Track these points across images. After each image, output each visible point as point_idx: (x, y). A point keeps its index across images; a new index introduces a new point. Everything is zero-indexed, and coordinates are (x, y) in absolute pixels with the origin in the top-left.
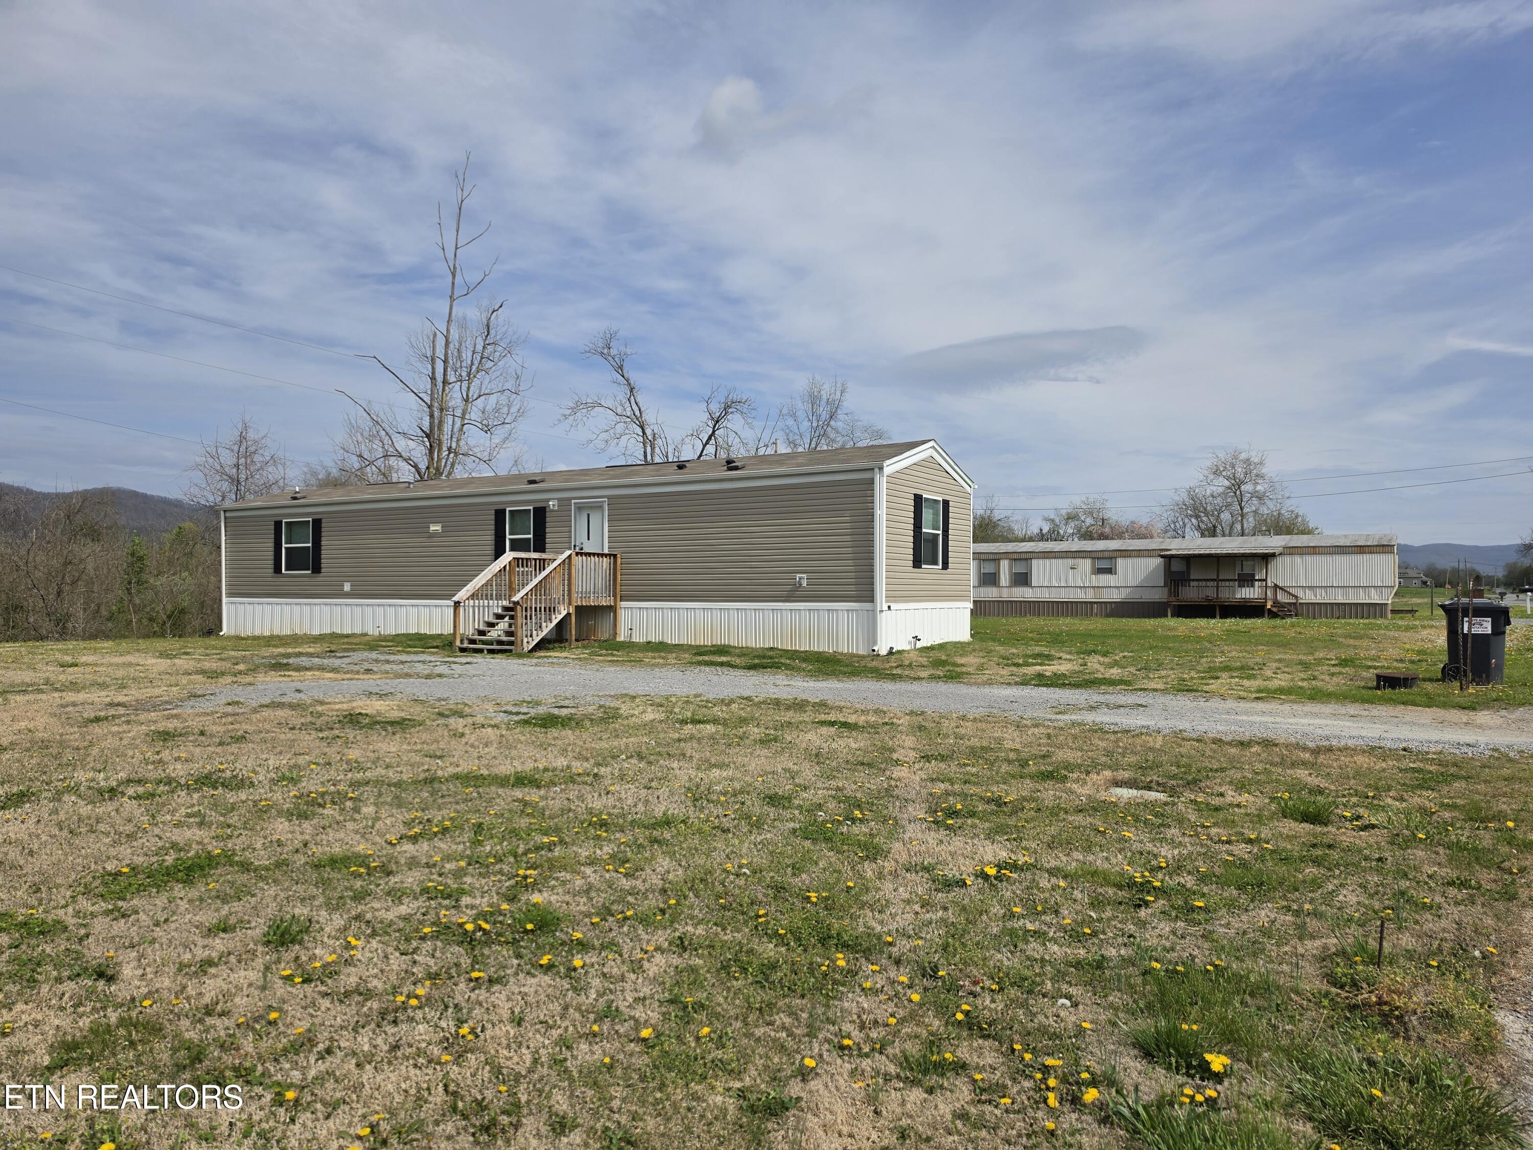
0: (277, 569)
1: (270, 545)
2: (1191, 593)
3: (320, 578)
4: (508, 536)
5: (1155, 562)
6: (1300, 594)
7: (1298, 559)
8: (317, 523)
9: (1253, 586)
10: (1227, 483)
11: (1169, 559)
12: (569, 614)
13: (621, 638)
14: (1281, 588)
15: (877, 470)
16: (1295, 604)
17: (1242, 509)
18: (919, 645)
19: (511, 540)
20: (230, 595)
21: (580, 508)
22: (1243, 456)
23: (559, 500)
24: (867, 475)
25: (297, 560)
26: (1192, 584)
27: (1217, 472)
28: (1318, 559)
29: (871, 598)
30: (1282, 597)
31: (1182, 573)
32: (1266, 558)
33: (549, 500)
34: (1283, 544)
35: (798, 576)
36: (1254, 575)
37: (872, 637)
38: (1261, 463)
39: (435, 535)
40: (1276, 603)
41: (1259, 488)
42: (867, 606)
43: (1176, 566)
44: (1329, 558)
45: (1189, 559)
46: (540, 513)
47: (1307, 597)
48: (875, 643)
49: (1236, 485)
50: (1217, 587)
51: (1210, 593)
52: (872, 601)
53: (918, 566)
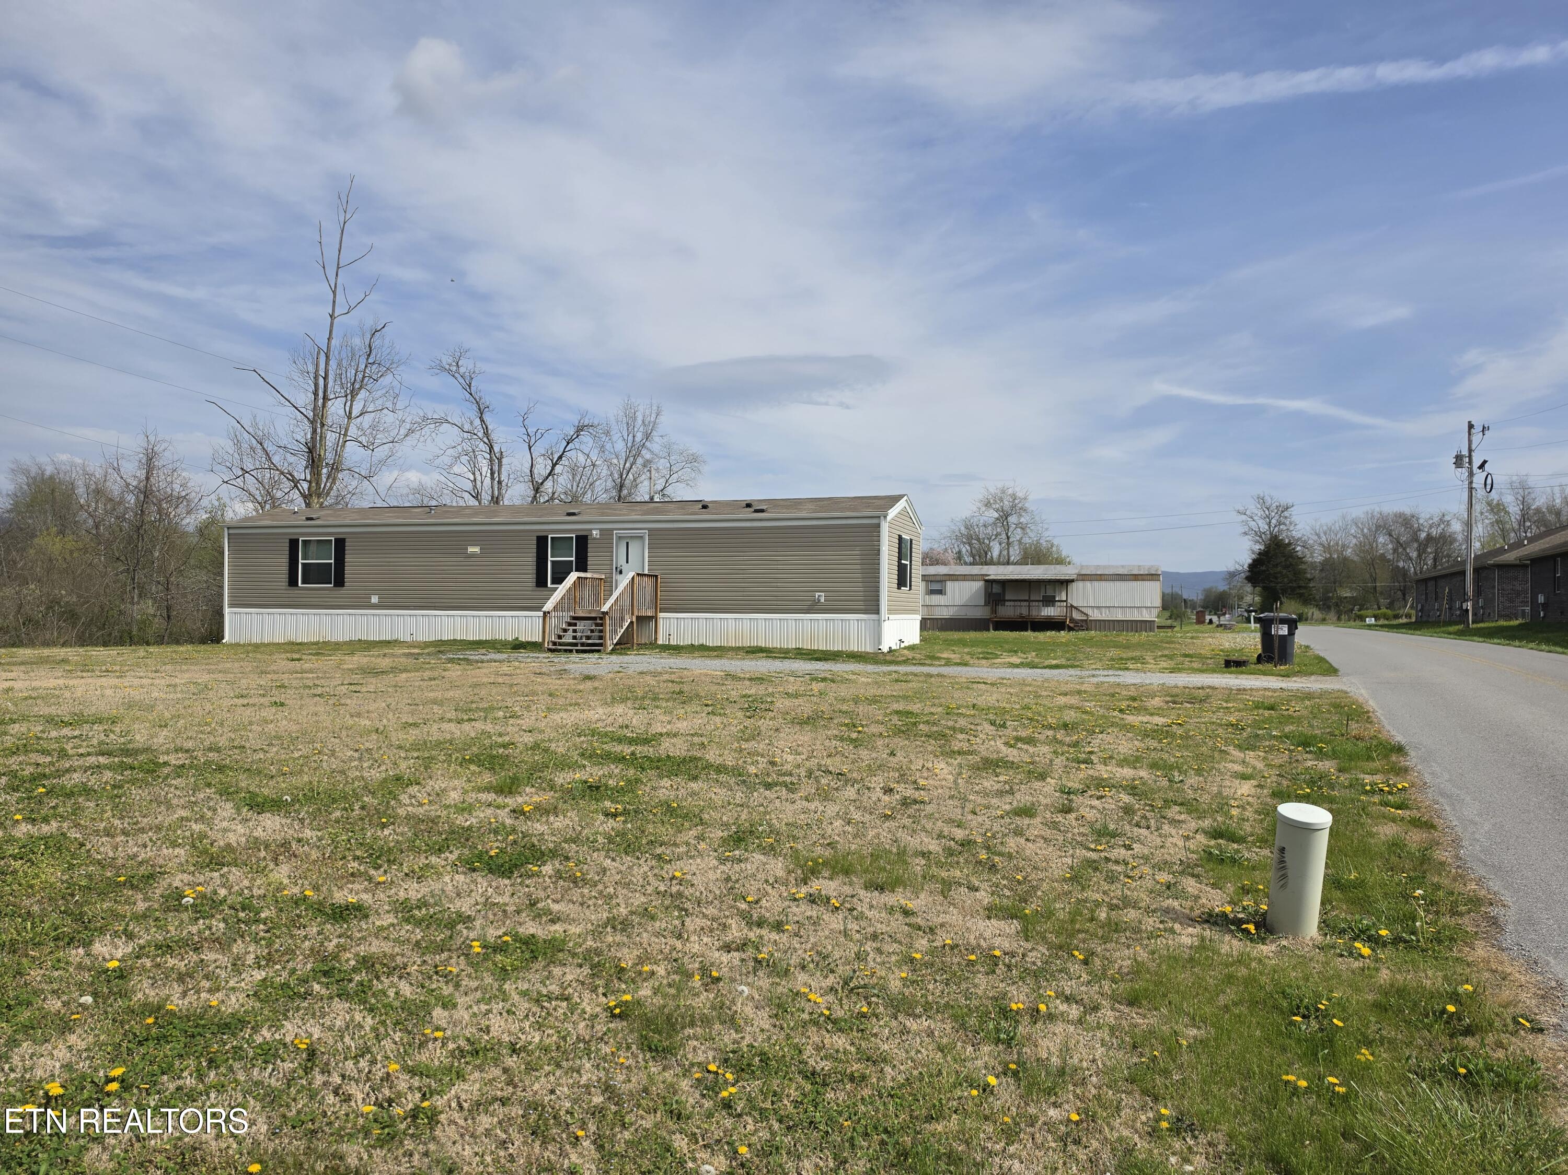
0: (293, 582)
1: (284, 560)
2: (1008, 611)
3: (342, 591)
4: (550, 559)
5: (978, 585)
6: (1090, 612)
7: (1088, 584)
8: (340, 544)
9: (1053, 606)
10: (996, 515)
11: (989, 583)
12: (632, 623)
13: (660, 642)
14: (1076, 608)
15: (882, 518)
16: (1086, 621)
17: (1008, 538)
18: (903, 645)
19: (552, 562)
20: (231, 605)
21: (620, 538)
22: (1010, 491)
23: (601, 530)
24: (875, 521)
25: (315, 574)
26: (1007, 603)
27: (988, 505)
28: (1103, 584)
29: (877, 612)
30: (1076, 616)
31: (999, 594)
32: (1065, 583)
33: (591, 530)
34: (1077, 571)
35: (817, 594)
36: (1054, 597)
37: (878, 638)
38: (1025, 499)
39: (473, 555)
40: (1072, 620)
41: (1022, 520)
42: (874, 617)
43: (996, 589)
44: (1111, 583)
45: (1004, 583)
46: (582, 541)
47: (1095, 615)
48: (880, 643)
49: (1004, 516)
50: (1029, 606)
51: (1025, 612)
52: (878, 613)
53: (899, 588)
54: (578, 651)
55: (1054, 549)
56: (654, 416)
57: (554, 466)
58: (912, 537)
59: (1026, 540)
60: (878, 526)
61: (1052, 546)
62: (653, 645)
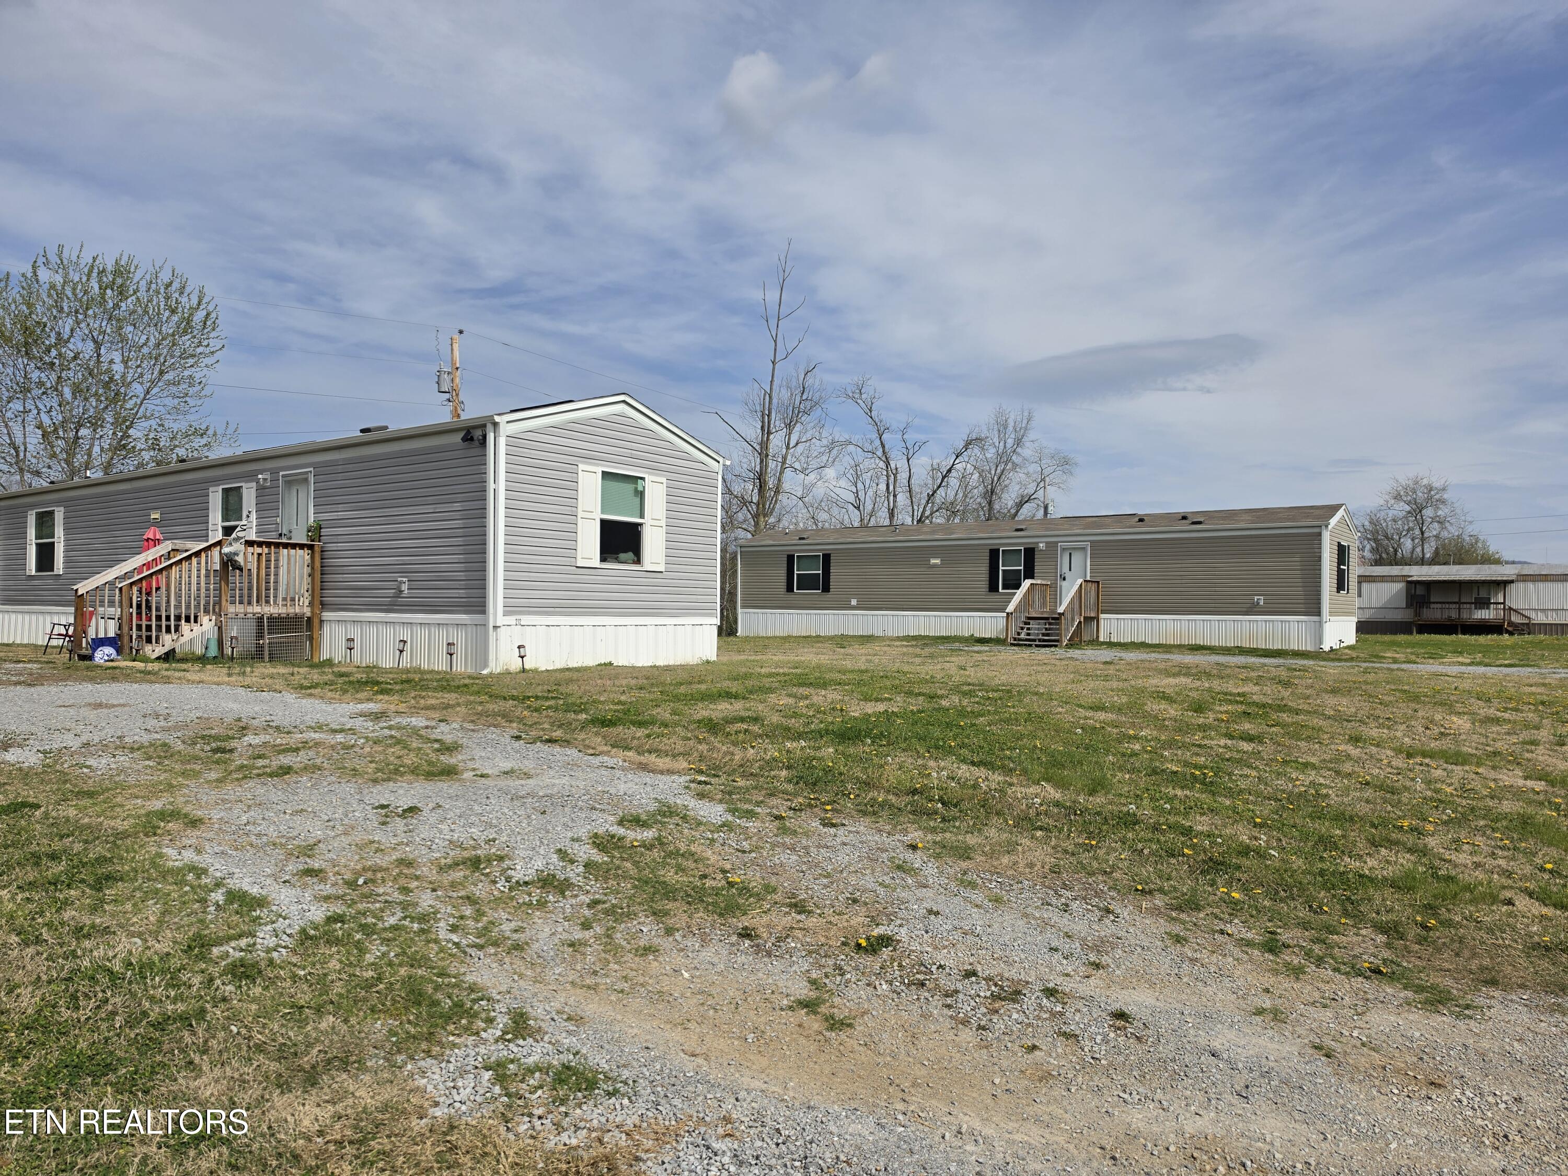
0: (790, 589)
1: (783, 572)
2: (1434, 613)
3: (828, 596)
4: (1001, 568)
5: (1399, 586)
6: (1533, 615)
7: (1531, 586)
8: (827, 558)
9: (1488, 608)
10: (1408, 508)
11: (1412, 585)
12: (1080, 622)
13: (1101, 639)
14: (1515, 611)
15: (1323, 527)
16: (1527, 624)
17: (1422, 533)
18: (1342, 645)
19: (1003, 571)
20: (743, 607)
21: (1064, 550)
22: (1425, 482)
23: (1047, 543)
24: (1316, 530)
25: (807, 582)
26: (1432, 606)
27: (1398, 497)
28: (1549, 585)
29: (1318, 613)
30: (1515, 619)
31: (1423, 596)
32: (1502, 584)
33: (1038, 543)
34: (1516, 572)
35: (1256, 598)
36: (1489, 599)
37: (1319, 638)
38: (1444, 489)
39: (935, 566)
40: (1511, 623)
41: (1440, 513)
42: (1316, 618)
43: (1420, 591)
44: (1560, 585)
45: (1429, 585)
46: (1030, 553)
47: (1540, 618)
48: (1321, 643)
49: (1417, 510)
50: (1459, 609)
51: (1454, 615)
52: (1319, 615)
53: (1338, 592)
54: (1036, 646)
55: (1480, 545)
56: (1025, 422)
57: (944, 478)
58: (1350, 544)
59: (1444, 534)
60: (1320, 534)
61: (1477, 542)
62: (1095, 642)
